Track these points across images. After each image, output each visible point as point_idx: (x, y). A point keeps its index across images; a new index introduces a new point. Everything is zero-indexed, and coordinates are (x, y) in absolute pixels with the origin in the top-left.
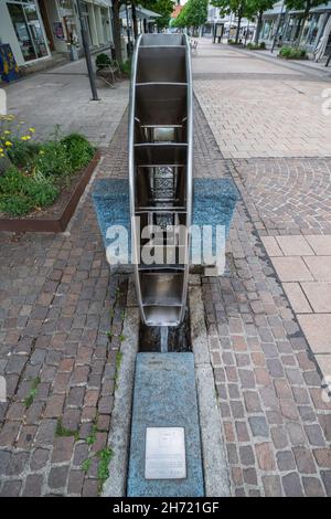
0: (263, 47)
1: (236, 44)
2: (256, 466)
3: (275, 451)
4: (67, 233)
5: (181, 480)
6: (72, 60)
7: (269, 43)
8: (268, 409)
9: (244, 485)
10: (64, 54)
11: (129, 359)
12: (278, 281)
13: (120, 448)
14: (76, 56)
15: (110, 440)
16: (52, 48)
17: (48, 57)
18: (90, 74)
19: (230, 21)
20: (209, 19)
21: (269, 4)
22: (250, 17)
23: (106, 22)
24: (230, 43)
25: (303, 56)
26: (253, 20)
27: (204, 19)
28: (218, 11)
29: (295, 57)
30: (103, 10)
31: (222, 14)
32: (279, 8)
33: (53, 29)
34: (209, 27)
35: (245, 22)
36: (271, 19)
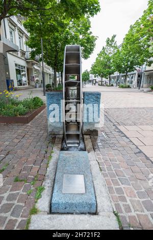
0: (112, 85)
1: (102, 85)
2: (125, 195)
3: (136, 191)
4: (29, 124)
5: (82, 194)
6: (36, 87)
7: (115, 84)
8: (129, 176)
9: (120, 202)
10: (33, 86)
11: (55, 158)
12: (127, 137)
13: (48, 187)
14: (37, 86)
15: (43, 184)
16: (29, 84)
17: (27, 86)
18: (44, 91)
19: (98, 79)
20: (90, 79)
21: (113, 73)
22: (106, 77)
23: (50, 78)
24: (99, 85)
25: (129, 87)
26: (107, 79)
27: (88, 79)
28: (93, 75)
29: (126, 87)
30: (50, 75)
31: (95, 77)
32: (116, 74)
33: (30, 78)
34: (90, 81)
35: (104, 79)
36: (114, 78)
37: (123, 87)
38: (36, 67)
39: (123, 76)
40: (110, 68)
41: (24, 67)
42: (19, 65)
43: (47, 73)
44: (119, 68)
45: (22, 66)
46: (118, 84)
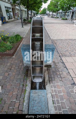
0: (58, 18)
1: (53, 17)
6: (18, 20)
8: (68, 107)
10: (16, 19)
11: (28, 92)
12: (67, 69)
16: (14, 17)
17: (13, 19)
19: (51, 13)
20: (47, 13)
21: (59, 10)
22: (55, 13)
23: (26, 13)
24: (51, 17)
25: (66, 19)
26: (56, 13)
27: (46, 13)
28: (48, 11)
29: (65, 20)
30: (25, 11)
31: (49, 12)
32: (61, 11)
33: (15, 14)
34: (47, 14)
35: (54, 13)
36: (59, 13)
37: (63, 19)
38: (17, 7)
39: (64, 12)
40: (57, 7)
41: (10, 8)
42: (7, 7)
43: (24, 10)
44: (62, 8)
45: (9, 8)
46: (61, 17)
